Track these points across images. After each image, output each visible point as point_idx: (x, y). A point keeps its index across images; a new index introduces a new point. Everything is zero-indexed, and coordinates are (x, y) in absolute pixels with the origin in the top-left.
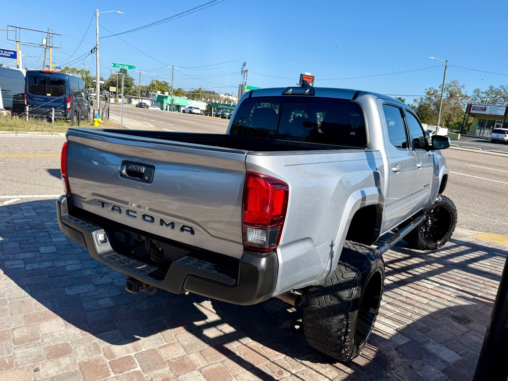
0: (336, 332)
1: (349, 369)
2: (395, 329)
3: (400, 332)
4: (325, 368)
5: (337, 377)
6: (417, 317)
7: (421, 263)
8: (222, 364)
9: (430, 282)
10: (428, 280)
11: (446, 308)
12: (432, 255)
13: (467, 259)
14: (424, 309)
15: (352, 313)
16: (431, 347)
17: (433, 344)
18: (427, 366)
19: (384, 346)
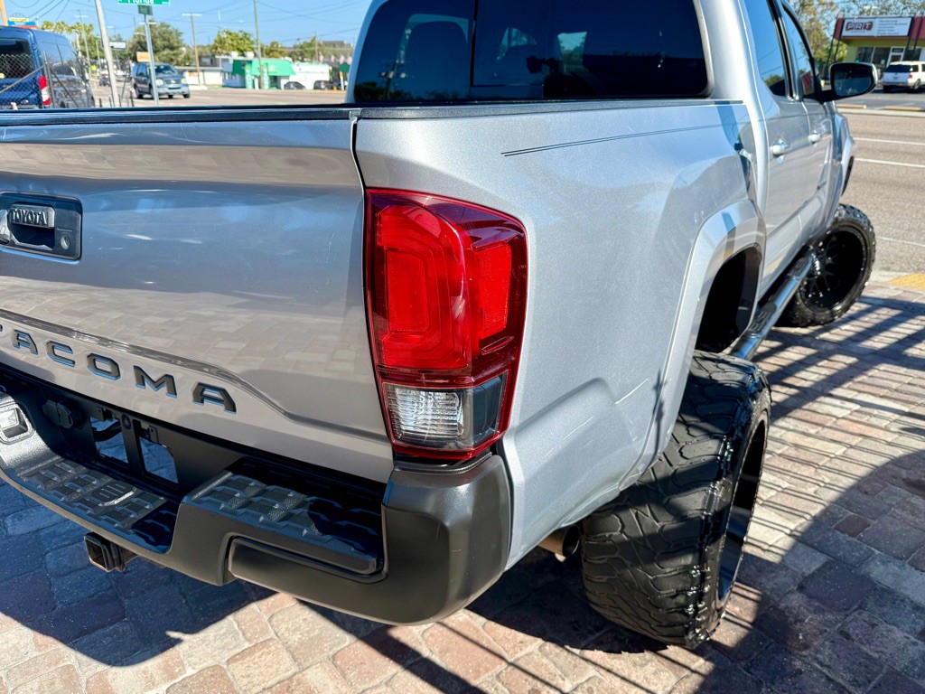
0: (674, 597)
1: (701, 661)
2: (788, 532)
3: (803, 540)
4: (642, 666)
5: (674, 689)
6: (831, 495)
7: (808, 357)
8: (389, 689)
9: (838, 402)
10: (831, 396)
11: (887, 463)
12: (825, 335)
13: (901, 336)
14: (840, 472)
15: (712, 547)
16: (880, 572)
17: (883, 563)
18: (882, 628)
19: (770, 585)
